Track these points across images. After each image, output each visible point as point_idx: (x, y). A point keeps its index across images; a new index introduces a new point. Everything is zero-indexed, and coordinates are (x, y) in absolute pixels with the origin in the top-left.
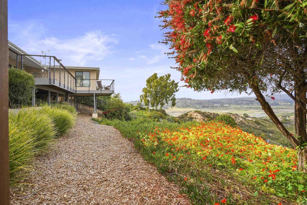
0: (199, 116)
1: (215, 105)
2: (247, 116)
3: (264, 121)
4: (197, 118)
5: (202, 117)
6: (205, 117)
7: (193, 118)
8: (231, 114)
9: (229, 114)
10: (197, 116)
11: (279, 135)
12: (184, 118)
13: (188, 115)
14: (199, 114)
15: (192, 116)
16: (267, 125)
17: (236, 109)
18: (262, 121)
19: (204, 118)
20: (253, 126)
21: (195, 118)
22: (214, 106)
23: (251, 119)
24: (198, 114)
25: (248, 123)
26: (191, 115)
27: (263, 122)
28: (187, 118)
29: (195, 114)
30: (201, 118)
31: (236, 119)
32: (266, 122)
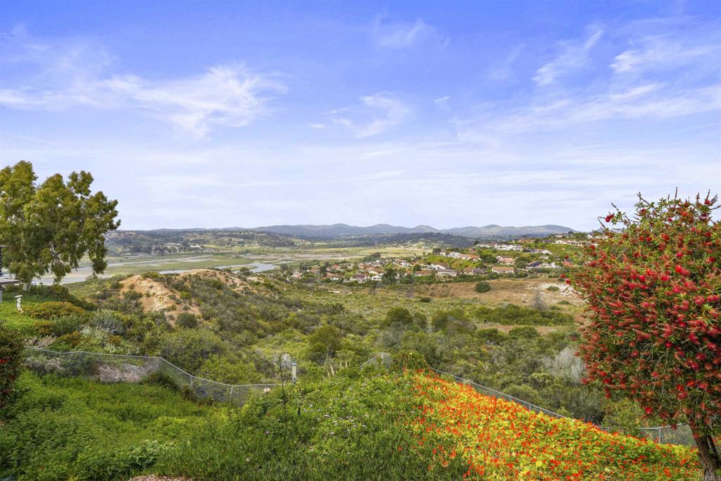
0: (159, 289)
1: (169, 246)
2: (249, 274)
3: (280, 282)
4: (154, 294)
5: (166, 291)
6: (174, 290)
7: (141, 296)
8: (217, 270)
9: (213, 271)
10: (151, 287)
11: (310, 309)
12: (110, 296)
13: (122, 286)
14: (156, 281)
15: (137, 290)
16: (285, 289)
17: (217, 254)
18: (276, 283)
19: (172, 291)
20: (268, 296)
21: (148, 295)
22: (166, 248)
23: (255, 279)
24: (155, 284)
25: (259, 292)
26: (132, 287)
27: (278, 284)
28: (122, 297)
29: (145, 283)
30: (164, 292)
31: (227, 281)
32: (282, 283)
